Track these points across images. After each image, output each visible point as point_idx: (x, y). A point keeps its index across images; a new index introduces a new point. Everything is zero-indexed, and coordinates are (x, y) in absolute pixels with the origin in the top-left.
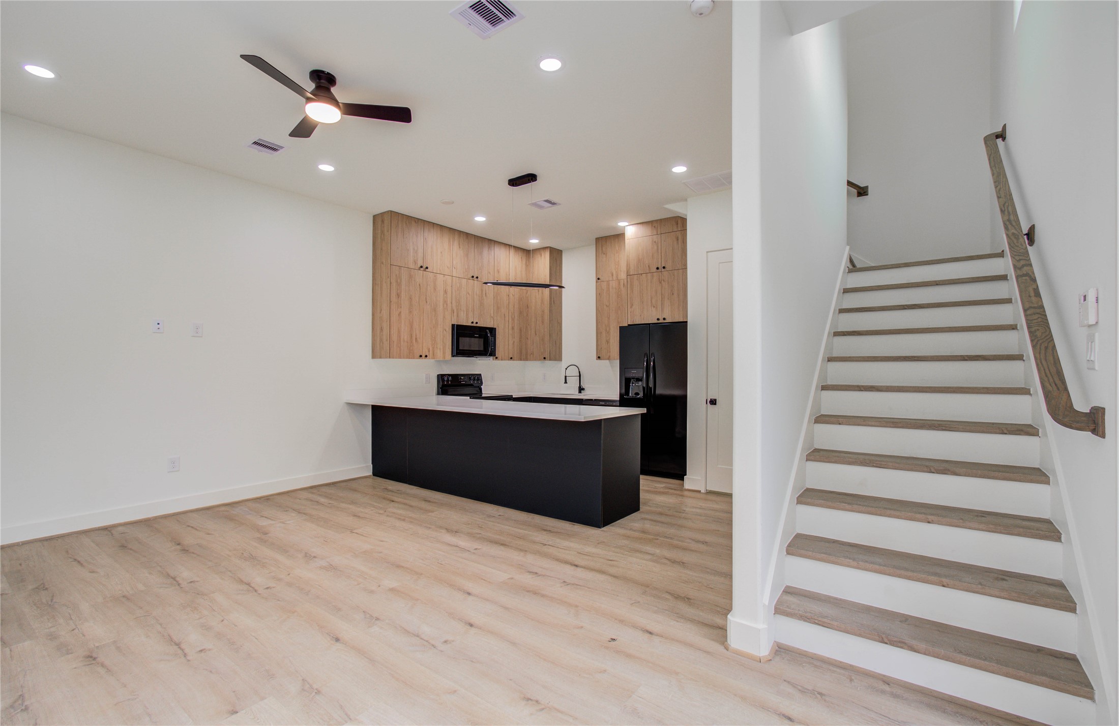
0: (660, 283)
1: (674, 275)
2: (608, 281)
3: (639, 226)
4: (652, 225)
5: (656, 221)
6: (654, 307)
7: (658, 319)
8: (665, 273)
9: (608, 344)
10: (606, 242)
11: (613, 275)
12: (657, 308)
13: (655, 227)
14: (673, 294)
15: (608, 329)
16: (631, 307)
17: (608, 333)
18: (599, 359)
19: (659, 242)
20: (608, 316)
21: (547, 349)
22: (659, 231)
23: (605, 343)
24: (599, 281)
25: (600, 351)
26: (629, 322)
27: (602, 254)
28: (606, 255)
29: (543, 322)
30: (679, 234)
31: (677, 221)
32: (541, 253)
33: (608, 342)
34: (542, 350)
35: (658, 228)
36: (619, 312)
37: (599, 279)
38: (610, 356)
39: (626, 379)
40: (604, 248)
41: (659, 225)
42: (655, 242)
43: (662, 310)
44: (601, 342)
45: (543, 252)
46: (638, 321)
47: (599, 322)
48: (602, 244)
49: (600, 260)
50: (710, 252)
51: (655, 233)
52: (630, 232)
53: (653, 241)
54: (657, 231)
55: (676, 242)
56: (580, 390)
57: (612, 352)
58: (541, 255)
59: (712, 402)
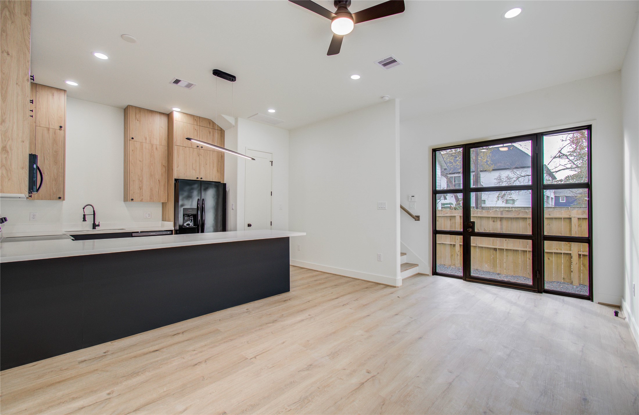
0: (198, 156)
1: (207, 153)
2: (141, 143)
3: (185, 115)
4: (194, 119)
5: (197, 117)
6: (194, 170)
7: (198, 178)
8: (202, 151)
9: (140, 189)
10: (140, 112)
11: (146, 139)
12: (196, 171)
13: (195, 120)
14: (206, 164)
15: (141, 179)
16: (177, 167)
17: (141, 181)
18: (127, 201)
19: (198, 130)
20: (141, 169)
21: (61, 189)
22: (198, 124)
23: (138, 189)
24: (132, 140)
25: (129, 195)
26: (176, 176)
27: (135, 120)
28: (140, 122)
29: (56, 162)
30: (211, 130)
31: (210, 122)
32: (53, 93)
33: (141, 188)
34: (55, 190)
35: (197, 121)
36: (152, 167)
37: (133, 138)
38: (142, 199)
39: (184, 215)
40: (137, 116)
41: (198, 120)
42: (196, 129)
43: (200, 172)
44: (134, 188)
45: (56, 94)
46: (182, 177)
47: (132, 172)
48: (135, 112)
49: (134, 124)
50: (248, 149)
51: (196, 124)
52: (177, 116)
53: (194, 128)
54: (197, 123)
55: (209, 134)
56: (94, 226)
57: (144, 196)
58: (53, 95)
59: (249, 225)
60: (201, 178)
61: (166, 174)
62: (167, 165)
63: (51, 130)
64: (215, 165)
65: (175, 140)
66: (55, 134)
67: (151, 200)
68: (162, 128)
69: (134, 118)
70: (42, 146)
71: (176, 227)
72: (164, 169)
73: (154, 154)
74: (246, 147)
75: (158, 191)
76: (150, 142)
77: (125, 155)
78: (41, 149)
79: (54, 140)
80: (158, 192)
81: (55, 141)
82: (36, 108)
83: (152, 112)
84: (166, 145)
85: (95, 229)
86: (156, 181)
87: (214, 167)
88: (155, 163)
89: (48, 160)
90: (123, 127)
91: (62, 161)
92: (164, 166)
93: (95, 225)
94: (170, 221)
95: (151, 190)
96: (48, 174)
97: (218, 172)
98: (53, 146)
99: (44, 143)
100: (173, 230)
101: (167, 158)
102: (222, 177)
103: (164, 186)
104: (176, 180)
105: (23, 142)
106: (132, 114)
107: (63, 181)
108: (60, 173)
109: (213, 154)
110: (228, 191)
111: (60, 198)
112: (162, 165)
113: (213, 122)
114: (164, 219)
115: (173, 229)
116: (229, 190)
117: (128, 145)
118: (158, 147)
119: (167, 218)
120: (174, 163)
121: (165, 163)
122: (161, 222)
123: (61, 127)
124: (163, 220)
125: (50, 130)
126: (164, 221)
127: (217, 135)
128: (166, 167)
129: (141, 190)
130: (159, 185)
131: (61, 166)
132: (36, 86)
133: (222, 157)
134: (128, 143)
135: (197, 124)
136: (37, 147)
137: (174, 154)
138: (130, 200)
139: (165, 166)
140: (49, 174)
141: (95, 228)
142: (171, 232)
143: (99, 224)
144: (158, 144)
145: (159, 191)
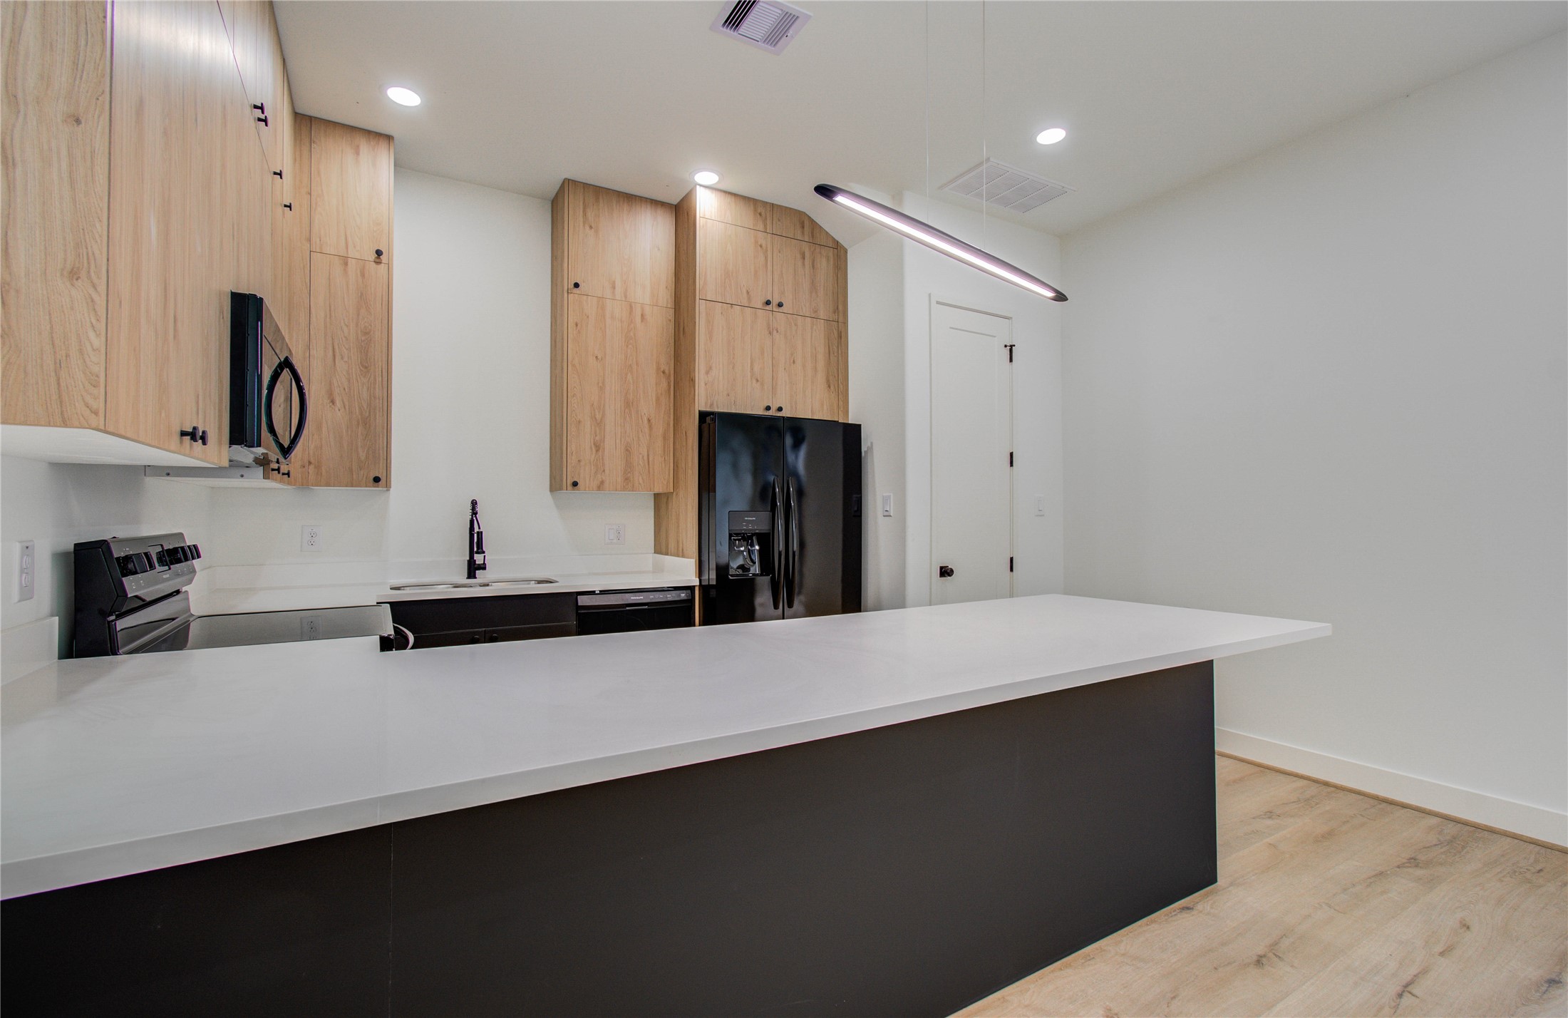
0: (770, 333)
1: (796, 325)
2: (601, 299)
3: (729, 199)
4: (755, 210)
5: (765, 204)
6: (757, 381)
7: (768, 408)
8: (780, 317)
9: (597, 451)
10: (597, 199)
11: (614, 288)
12: (762, 384)
13: (760, 214)
14: (794, 362)
15: (598, 416)
16: (707, 373)
17: (599, 424)
18: (561, 489)
19: (767, 251)
20: (600, 384)
21: (381, 452)
22: (768, 227)
23: (591, 448)
24: (576, 290)
25: (565, 469)
26: (702, 404)
27: (584, 226)
28: (597, 232)
29: (365, 367)
30: (806, 247)
31: (803, 222)
32: (358, 146)
33: (598, 447)
34: (363, 456)
35: (765, 221)
36: (629, 377)
37: (577, 285)
38: (602, 482)
39: (730, 535)
40: (590, 214)
41: (768, 215)
42: (761, 246)
43: (774, 389)
44: (581, 445)
45: (364, 146)
46: (722, 405)
47: (574, 395)
48: (584, 200)
49: (579, 237)
50: (938, 303)
51: (761, 227)
52: (707, 206)
53: (756, 242)
54: (765, 226)
55: (800, 263)
56: (472, 569)
57: (607, 472)
58: (357, 153)
59: (945, 572)
60: (780, 409)
61: (670, 397)
62: (672, 372)
63: (352, 263)
64: (821, 364)
65: (701, 283)
66: (363, 275)
67: (628, 483)
68: (659, 250)
69: (581, 219)
70: (328, 316)
71: (705, 577)
72: (664, 384)
73: (634, 335)
74: (930, 295)
75: (646, 454)
76: (626, 297)
77: (555, 342)
78: (326, 327)
79: (362, 294)
80: (646, 458)
81: (363, 299)
82: (310, 194)
83: (630, 199)
84: (669, 306)
85: (475, 578)
86: (641, 422)
87: (815, 369)
88: (637, 364)
89: (346, 359)
90: (550, 255)
91: (382, 361)
92: (664, 372)
93: (473, 563)
94: (683, 556)
95: (628, 451)
96: (344, 403)
97: (829, 387)
98: (358, 315)
99: (332, 307)
100: (694, 586)
101: (673, 349)
102: (841, 403)
103: (665, 438)
104: (703, 416)
105: (78, 121)
106: (574, 207)
107: (386, 425)
108: (377, 401)
109: (815, 327)
110: (866, 452)
111: (377, 480)
112: (658, 369)
113: (812, 222)
114: (661, 547)
115: (696, 582)
116: (870, 448)
117: (562, 306)
118: (648, 310)
119: (672, 546)
120: (697, 357)
121: (667, 364)
122: (650, 558)
123: (379, 253)
124: (658, 550)
125: (349, 263)
126: (660, 553)
127: (824, 266)
128: (670, 376)
129: (600, 453)
130: (650, 436)
131: (380, 379)
132: (309, 125)
133: (841, 337)
134: (563, 301)
135: (766, 229)
136: (314, 319)
137: (697, 328)
138: (570, 487)
139: (667, 372)
140: (347, 403)
141: (472, 574)
142: (689, 592)
143: (484, 563)
144: (647, 301)
145: (648, 455)
